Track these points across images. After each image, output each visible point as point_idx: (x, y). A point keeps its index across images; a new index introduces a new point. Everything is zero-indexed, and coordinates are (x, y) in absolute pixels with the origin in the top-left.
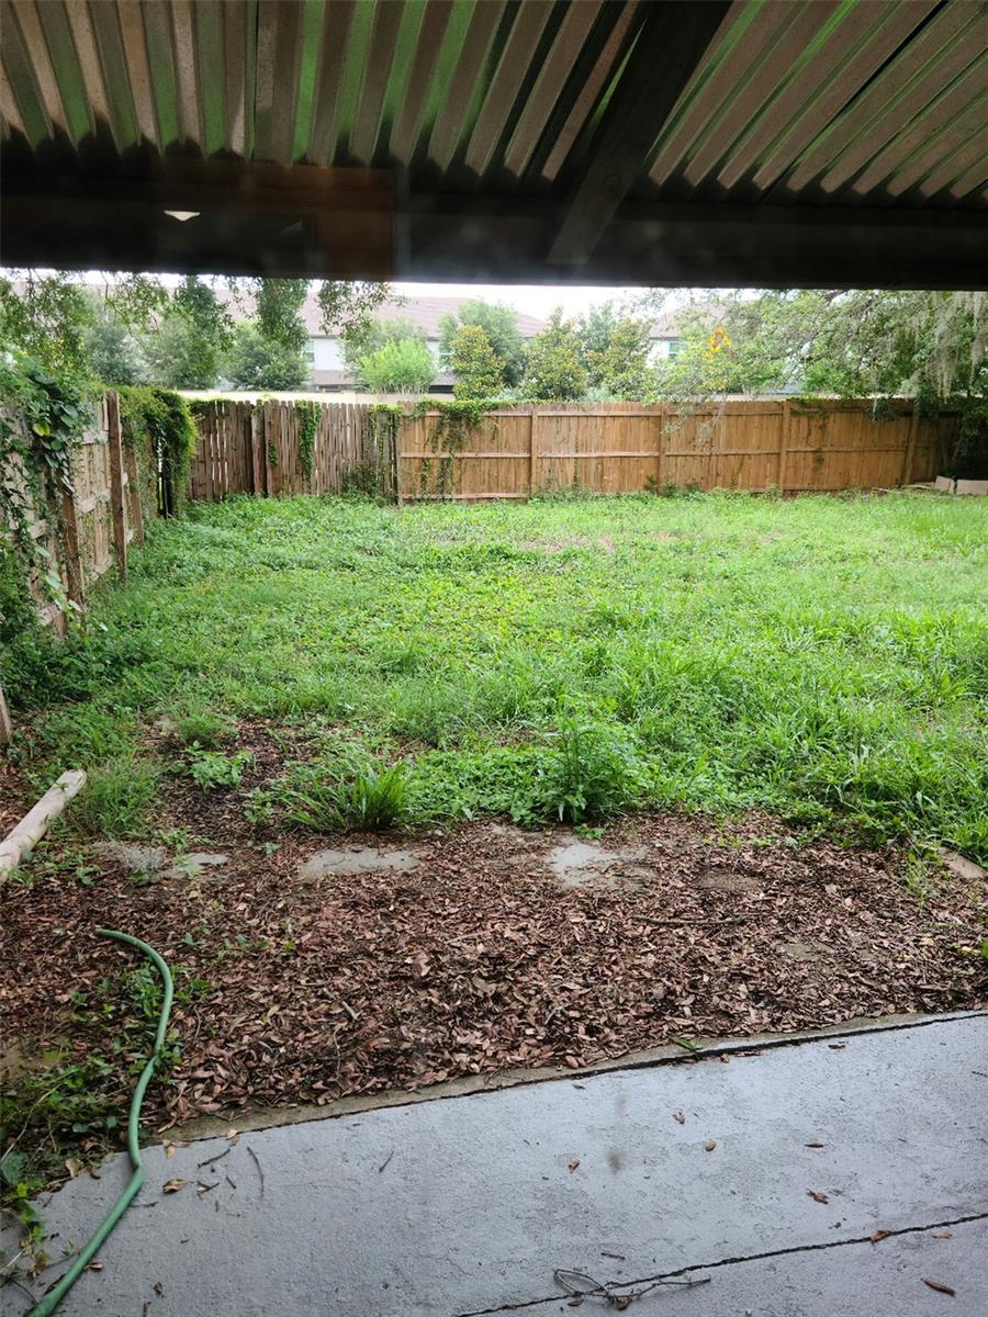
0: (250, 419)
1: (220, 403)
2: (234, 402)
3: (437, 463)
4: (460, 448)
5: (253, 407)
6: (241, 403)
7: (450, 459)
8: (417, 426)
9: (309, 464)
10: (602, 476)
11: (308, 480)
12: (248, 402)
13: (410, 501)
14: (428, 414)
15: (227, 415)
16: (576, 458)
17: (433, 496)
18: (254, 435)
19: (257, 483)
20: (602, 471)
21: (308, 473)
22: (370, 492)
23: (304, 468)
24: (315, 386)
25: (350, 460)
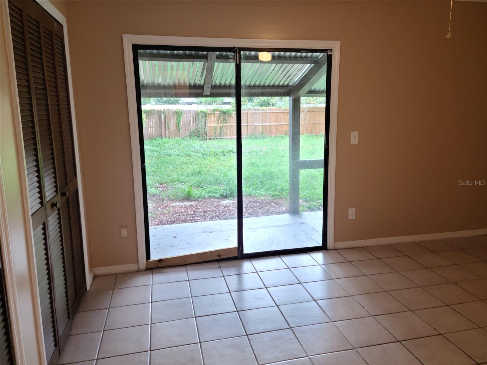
0: (161, 115)
1: (152, 110)
2: (156, 110)
3: (219, 127)
4: (226, 123)
5: (162, 111)
6: (158, 110)
7: (223, 126)
8: (213, 116)
9: (179, 128)
10: (271, 131)
11: (179, 133)
12: (160, 110)
13: (211, 139)
14: (216, 112)
15: (154, 114)
16: (262, 125)
17: (218, 137)
18: (162, 119)
19: (163, 134)
20: (271, 129)
21: (179, 131)
22: (198, 136)
23: (178, 129)
24: (183, 103)
25: (192, 127)
